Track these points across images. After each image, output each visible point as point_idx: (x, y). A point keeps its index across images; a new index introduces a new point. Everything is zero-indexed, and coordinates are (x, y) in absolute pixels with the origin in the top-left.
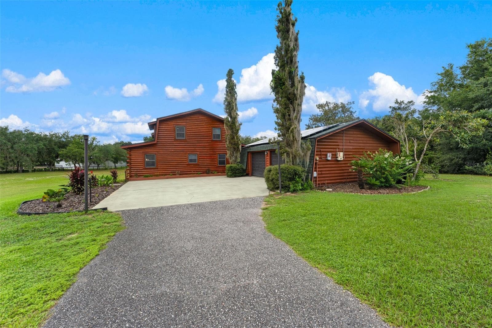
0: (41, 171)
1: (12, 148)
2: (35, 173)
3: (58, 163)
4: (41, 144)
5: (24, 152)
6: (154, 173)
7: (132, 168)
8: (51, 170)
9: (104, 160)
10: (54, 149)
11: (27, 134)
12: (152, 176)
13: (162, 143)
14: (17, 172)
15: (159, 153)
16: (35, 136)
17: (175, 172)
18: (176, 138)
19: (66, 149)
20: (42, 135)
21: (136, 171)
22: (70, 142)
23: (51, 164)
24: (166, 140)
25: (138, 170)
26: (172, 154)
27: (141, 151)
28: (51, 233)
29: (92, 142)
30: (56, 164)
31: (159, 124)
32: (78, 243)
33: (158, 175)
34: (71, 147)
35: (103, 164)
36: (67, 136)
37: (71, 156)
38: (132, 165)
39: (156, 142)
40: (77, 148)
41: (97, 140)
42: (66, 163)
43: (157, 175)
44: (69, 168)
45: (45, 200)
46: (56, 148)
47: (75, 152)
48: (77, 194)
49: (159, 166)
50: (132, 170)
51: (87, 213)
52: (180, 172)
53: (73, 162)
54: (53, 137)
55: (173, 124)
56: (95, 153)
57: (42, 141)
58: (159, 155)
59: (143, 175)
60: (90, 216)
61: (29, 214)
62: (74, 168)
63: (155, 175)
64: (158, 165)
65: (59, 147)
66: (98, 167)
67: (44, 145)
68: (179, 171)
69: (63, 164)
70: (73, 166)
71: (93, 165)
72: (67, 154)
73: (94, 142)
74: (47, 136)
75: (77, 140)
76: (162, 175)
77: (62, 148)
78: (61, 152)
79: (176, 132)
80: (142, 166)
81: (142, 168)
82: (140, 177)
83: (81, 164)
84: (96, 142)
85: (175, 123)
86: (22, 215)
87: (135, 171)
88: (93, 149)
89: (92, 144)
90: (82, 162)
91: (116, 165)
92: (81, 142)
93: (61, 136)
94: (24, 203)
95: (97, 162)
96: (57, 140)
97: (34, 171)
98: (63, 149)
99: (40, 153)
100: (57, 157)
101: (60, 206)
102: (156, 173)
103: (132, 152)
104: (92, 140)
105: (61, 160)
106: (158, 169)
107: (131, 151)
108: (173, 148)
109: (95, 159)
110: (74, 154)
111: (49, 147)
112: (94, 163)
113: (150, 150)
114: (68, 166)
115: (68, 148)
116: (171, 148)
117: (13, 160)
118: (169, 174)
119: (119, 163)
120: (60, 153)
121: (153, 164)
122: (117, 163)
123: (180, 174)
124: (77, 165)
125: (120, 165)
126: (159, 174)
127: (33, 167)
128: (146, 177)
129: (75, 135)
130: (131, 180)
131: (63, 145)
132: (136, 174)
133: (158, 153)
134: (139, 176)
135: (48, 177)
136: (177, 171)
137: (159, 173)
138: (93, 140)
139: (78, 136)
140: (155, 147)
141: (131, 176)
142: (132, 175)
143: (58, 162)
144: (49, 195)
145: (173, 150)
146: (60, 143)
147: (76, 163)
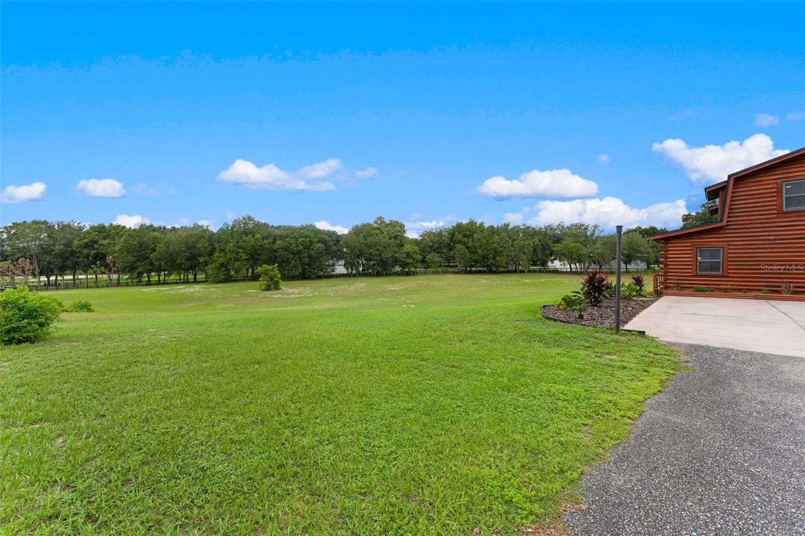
0: (535, 271)
1: (512, 245)
2: (531, 274)
3: (553, 263)
4: (536, 239)
5: (521, 249)
6: (719, 285)
7: (668, 274)
8: (545, 271)
9: (610, 259)
10: (548, 245)
11: (525, 229)
12: (713, 291)
13: (739, 225)
14: (515, 272)
15: (732, 245)
16: (531, 230)
17: (780, 287)
18: (784, 209)
19: (561, 244)
20: (537, 229)
21: (677, 280)
22: (565, 234)
23: (544, 263)
24: (753, 218)
25: (682, 278)
26: (771, 246)
27: (688, 243)
28: (586, 347)
29: (592, 232)
30: (549, 264)
31: (734, 185)
32: (625, 368)
33: (727, 289)
34: (567, 240)
35: (607, 266)
36: (563, 227)
37: (566, 253)
38: (669, 268)
39: (724, 223)
40: (574, 243)
41: (600, 229)
42: (560, 263)
43: (725, 290)
44: (563, 270)
45: (561, 307)
46: (550, 242)
47: (571, 248)
48: (594, 306)
49: (730, 271)
50: (668, 277)
51: (619, 333)
52: (796, 287)
53: (568, 261)
54: (548, 229)
55: (776, 179)
56: (598, 249)
57: (537, 236)
58: (731, 249)
59: (693, 287)
60: (623, 338)
61: (555, 320)
62: (569, 270)
63: (719, 289)
64: (729, 269)
65: (554, 243)
66: (600, 269)
67: (539, 240)
68: (792, 285)
69: (557, 264)
70: (568, 266)
71: (593, 266)
72: (562, 251)
73: (596, 232)
74: (542, 228)
75: (574, 231)
76: (740, 290)
77: (557, 243)
78: (557, 248)
79: (784, 196)
80: (691, 271)
81: (690, 274)
82: (685, 289)
83: (577, 264)
84: (599, 232)
85: (779, 176)
86: (549, 320)
87: (676, 278)
88: (594, 243)
89: (592, 234)
90: (580, 261)
91: (629, 266)
92: (579, 233)
93: (555, 227)
94: (544, 307)
95: (599, 262)
96: (551, 233)
97: (529, 271)
98: (558, 245)
99: (535, 250)
100: (551, 255)
101: (581, 317)
102: (722, 285)
103: (669, 245)
104: (593, 228)
105: (555, 259)
106: (728, 277)
107: (668, 243)
108: (772, 233)
109: (597, 257)
110: (570, 250)
111: (544, 243)
112: (595, 263)
113: (711, 241)
114: (562, 267)
115: (563, 242)
116: (767, 234)
117: (512, 259)
118: (760, 290)
119: (632, 264)
120: (554, 249)
121: (715, 267)
122: (630, 264)
123: (796, 293)
124: (573, 266)
125: (636, 267)
126: (730, 287)
127: (528, 267)
128: (700, 291)
129: (572, 225)
130: (666, 295)
131: (557, 240)
132: (678, 283)
133: (729, 245)
134: (681, 287)
135: (542, 280)
136: (784, 285)
137: (732, 285)
138: (595, 228)
139: (576, 225)
140: (721, 234)
141: (666, 288)
142: (668, 285)
143: (552, 261)
144: (566, 302)
145: (773, 238)
146: (554, 236)
147: (572, 263)
